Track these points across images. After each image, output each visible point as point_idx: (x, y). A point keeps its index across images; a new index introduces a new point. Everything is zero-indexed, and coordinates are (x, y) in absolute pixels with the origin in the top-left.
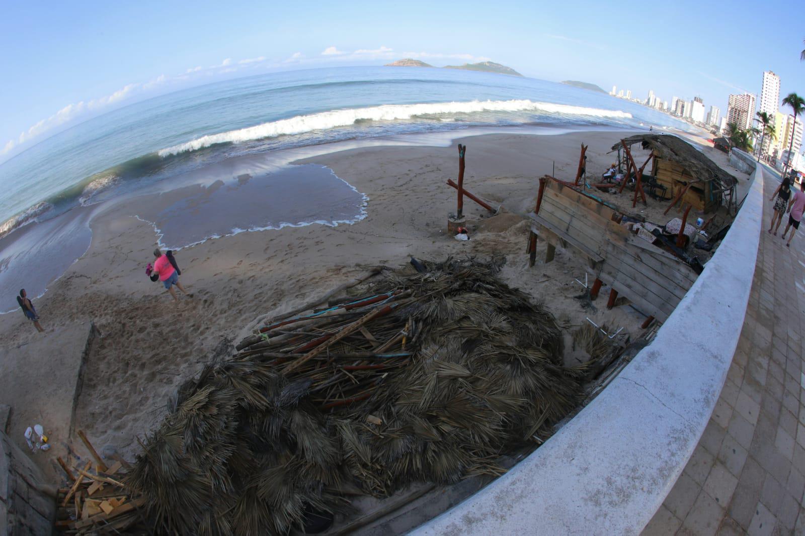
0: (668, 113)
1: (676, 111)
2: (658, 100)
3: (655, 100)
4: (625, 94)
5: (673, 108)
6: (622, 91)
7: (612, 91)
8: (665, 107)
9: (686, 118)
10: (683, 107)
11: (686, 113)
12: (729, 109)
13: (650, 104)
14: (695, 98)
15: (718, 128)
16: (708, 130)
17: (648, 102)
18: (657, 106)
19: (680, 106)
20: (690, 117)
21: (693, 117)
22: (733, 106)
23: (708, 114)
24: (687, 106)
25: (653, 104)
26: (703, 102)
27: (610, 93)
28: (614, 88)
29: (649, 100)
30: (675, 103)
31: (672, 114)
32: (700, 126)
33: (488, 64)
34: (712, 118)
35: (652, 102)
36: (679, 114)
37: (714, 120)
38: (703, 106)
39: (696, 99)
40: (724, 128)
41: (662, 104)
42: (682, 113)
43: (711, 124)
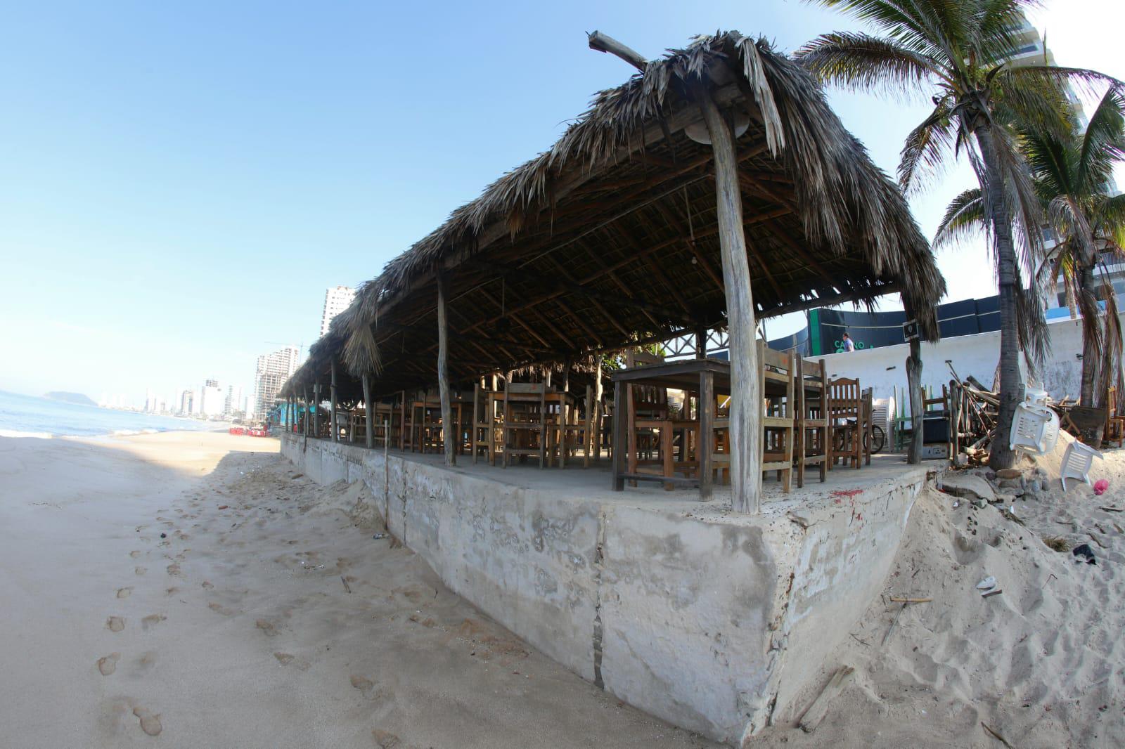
0: (172, 416)
1: (182, 409)
2: (160, 400)
3: (156, 400)
5: (179, 407)
6: (115, 398)
8: (168, 407)
9: (196, 416)
10: (191, 400)
11: (196, 407)
12: (259, 379)
13: (149, 408)
14: (207, 381)
15: (243, 414)
16: (229, 421)
17: (146, 407)
18: (158, 408)
19: (187, 400)
20: (202, 411)
21: (205, 410)
22: (264, 373)
23: (227, 399)
24: (197, 397)
25: (153, 408)
26: (219, 384)
29: (147, 402)
30: (181, 397)
31: (177, 415)
32: (216, 421)
34: (233, 403)
35: (151, 406)
36: (187, 412)
37: (236, 405)
38: (219, 390)
39: (208, 383)
40: (252, 411)
41: (164, 404)
42: (190, 409)
43: (232, 411)
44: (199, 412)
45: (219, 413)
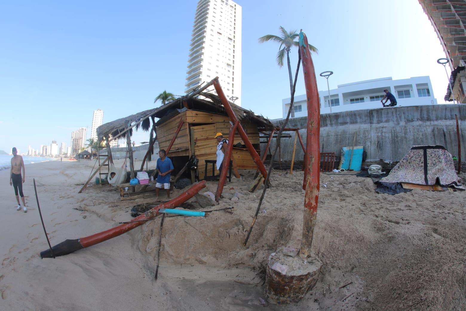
1: (43, 153)
2: (34, 150)
5: (41, 153)
8: (37, 153)
9: (49, 155)
10: (46, 149)
11: (49, 153)
12: (72, 141)
13: (30, 154)
14: (52, 141)
15: (67, 154)
18: (33, 154)
22: (74, 138)
24: (49, 148)
32: (56, 157)
34: (62, 150)
35: (30, 153)
37: (64, 151)
38: (57, 145)
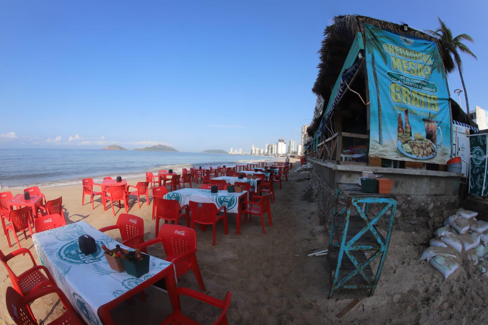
0: (264, 155)
3: (255, 150)
4: (238, 151)
6: (237, 150)
7: (230, 151)
17: (252, 153)
19: (270, 149)
20: (277, 153)
21: (278, 153)
25: (255, 153)
26: (285, 141)
27: (229, 153)
28: (232, 149)
29: (252, 151)
30: (267, 148)
31: (266, 155)
33: (158, 146)
36: (270, 154)
39: (280, 141)
40: (301, 151)
41: (260, 151)
42: (272, 152)
43: (291, 152)
44: (276, 153)
45: (285, 153)
